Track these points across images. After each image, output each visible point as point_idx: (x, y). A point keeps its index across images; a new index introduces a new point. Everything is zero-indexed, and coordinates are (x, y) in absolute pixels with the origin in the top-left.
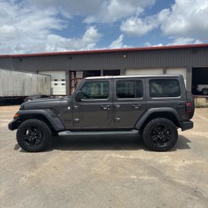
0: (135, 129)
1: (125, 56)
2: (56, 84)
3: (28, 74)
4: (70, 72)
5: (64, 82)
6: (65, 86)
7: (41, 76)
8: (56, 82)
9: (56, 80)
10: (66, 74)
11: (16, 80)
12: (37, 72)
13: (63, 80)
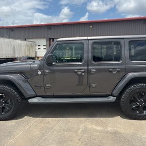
0: (112, 95)
1: (91, 27)
2: (39, 49)
3: (17, 41)
4: (50, 39)
5: (45, 47)
6: (46, 50)
7: (28, 43)
8: (39, 47)
9: (39, 46)
10: (47, 41)
11: (9, 46)
12: (25, 40)
13: (44, 46)
